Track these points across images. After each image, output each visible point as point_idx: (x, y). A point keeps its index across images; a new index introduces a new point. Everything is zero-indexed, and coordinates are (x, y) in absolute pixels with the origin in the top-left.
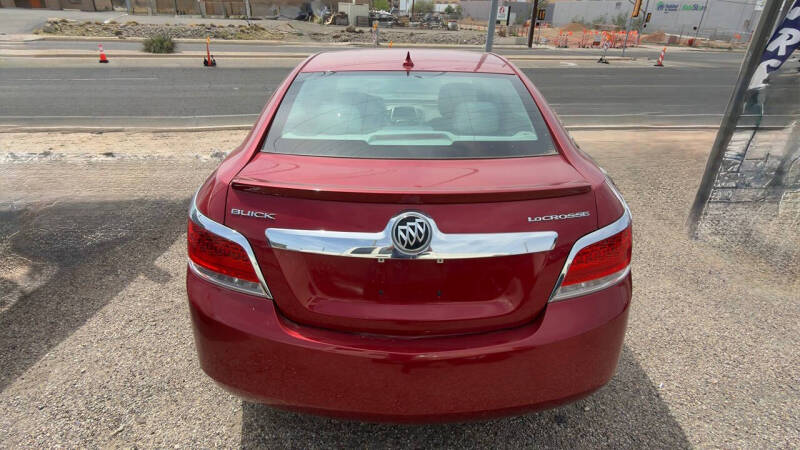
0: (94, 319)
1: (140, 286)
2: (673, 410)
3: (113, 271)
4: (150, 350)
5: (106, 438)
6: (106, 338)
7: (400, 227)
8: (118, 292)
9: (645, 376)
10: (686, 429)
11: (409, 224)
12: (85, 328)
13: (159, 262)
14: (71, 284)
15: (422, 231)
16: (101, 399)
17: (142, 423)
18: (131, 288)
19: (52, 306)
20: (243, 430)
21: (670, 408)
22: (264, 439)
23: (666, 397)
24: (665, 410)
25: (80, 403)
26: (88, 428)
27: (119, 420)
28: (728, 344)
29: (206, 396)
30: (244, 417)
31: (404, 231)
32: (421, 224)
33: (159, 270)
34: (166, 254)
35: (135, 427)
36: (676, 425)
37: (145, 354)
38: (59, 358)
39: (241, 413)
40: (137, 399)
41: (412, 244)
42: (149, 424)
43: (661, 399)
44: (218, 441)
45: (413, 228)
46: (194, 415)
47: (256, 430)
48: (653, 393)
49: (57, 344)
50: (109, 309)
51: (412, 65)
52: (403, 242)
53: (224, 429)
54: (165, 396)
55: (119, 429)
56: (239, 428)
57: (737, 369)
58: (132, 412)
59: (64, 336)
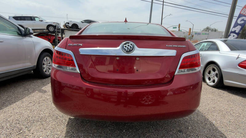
0: (19, 102)
1: (36, 94)
2: (220, 129)
3: (28, 90)
4: (36, 110)
5: (15, 135)
6: (21, 107)
7: (124, 45)
8: (28, 95)
9: (208, 120)
10: (226, 134)
11: (127, 44)
12: (15, 104)
13: (44, 88)
14: (13, 93)
15: (132, 47)
16: (16, 124)
17: (29, 131)
18: (33, 94)
19: (5, 98)
20: (66, 133)
21: (219, 128)
22: (73, 136)
23: (217, 125)
24: (217, 129)
25: (8, 124)
26: (9, 132)
27: (21, 130)
28: (234, 111)
29: (54, 123)
30: (67, 129)
31: (126, 46)
32: (131, 44)
33: (43, 90)
34: (46, 86)
35: (26, 132)
36: (221, 133)
37: (34, 111)
38: (4, 112)
39: (66, 128)
40: (29, 124)
41: (128, 50)
42: (32, 131)
43: (215, 126)
44: (56, 136)
45: (128, 45)
46: (48, 128)
47: (71, 133)
48: (212, 124)
49: (4, 108)
50: (24, 100)
51: (127, 21)
52: (125, 50)
53: (59, 133)
54: (39, 123)
55: (20, 132)
56: (64, 132)
57: (239, 118)
58: (26, 127)
59: (7, 106)
